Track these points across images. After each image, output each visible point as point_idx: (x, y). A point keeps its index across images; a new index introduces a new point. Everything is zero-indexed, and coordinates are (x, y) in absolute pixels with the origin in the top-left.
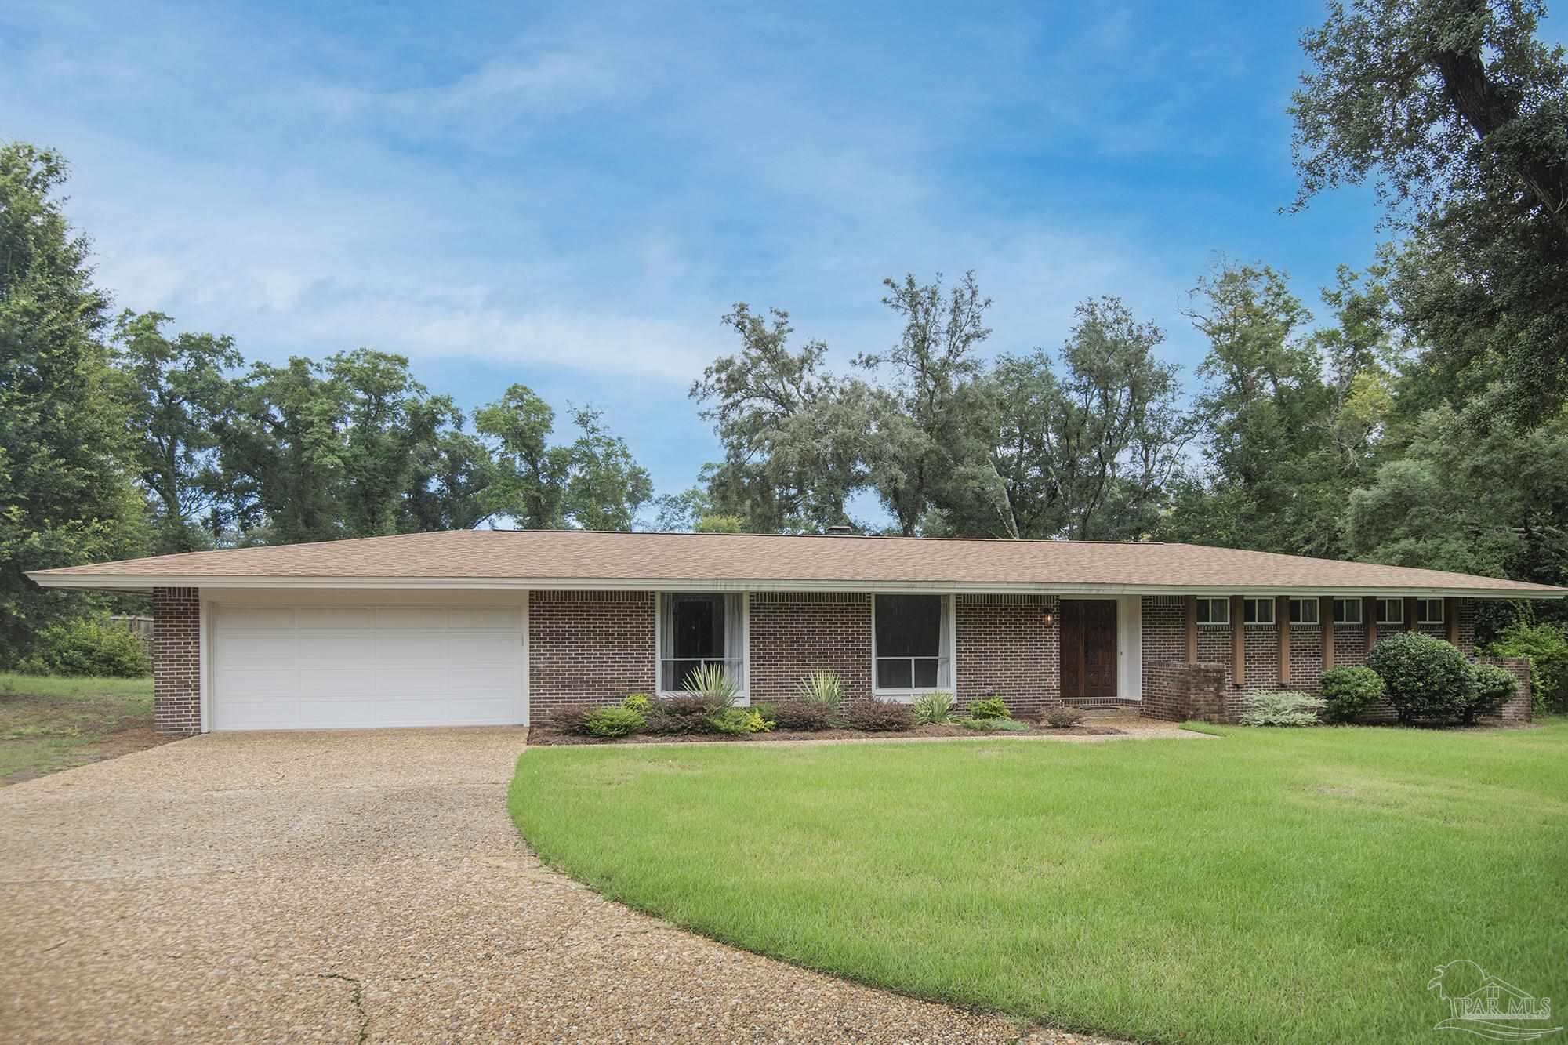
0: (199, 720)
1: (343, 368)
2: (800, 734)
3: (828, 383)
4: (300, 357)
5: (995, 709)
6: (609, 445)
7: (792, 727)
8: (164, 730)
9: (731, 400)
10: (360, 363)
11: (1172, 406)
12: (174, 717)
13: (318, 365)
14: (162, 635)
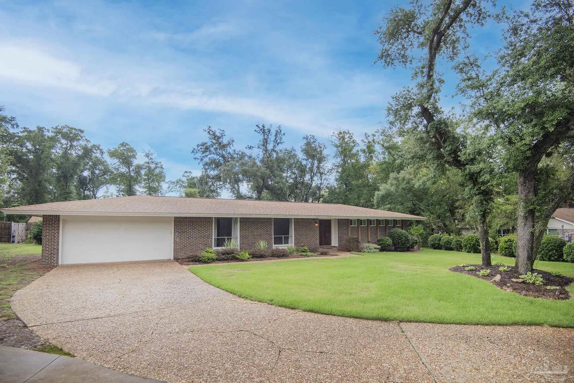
0: (58, 260)
1: (58, 131)
2: (261, 259)
3: (235, 152)
4: (41, 126)
5: (305, 250)
6: (156, 164)
7: (257, 257)
8: (45, 264)
9: (204, 154)
10: (65, 130)
11: (326, 165)
12: (49, 259)
13: (48, 130)
14: (45, 231)
